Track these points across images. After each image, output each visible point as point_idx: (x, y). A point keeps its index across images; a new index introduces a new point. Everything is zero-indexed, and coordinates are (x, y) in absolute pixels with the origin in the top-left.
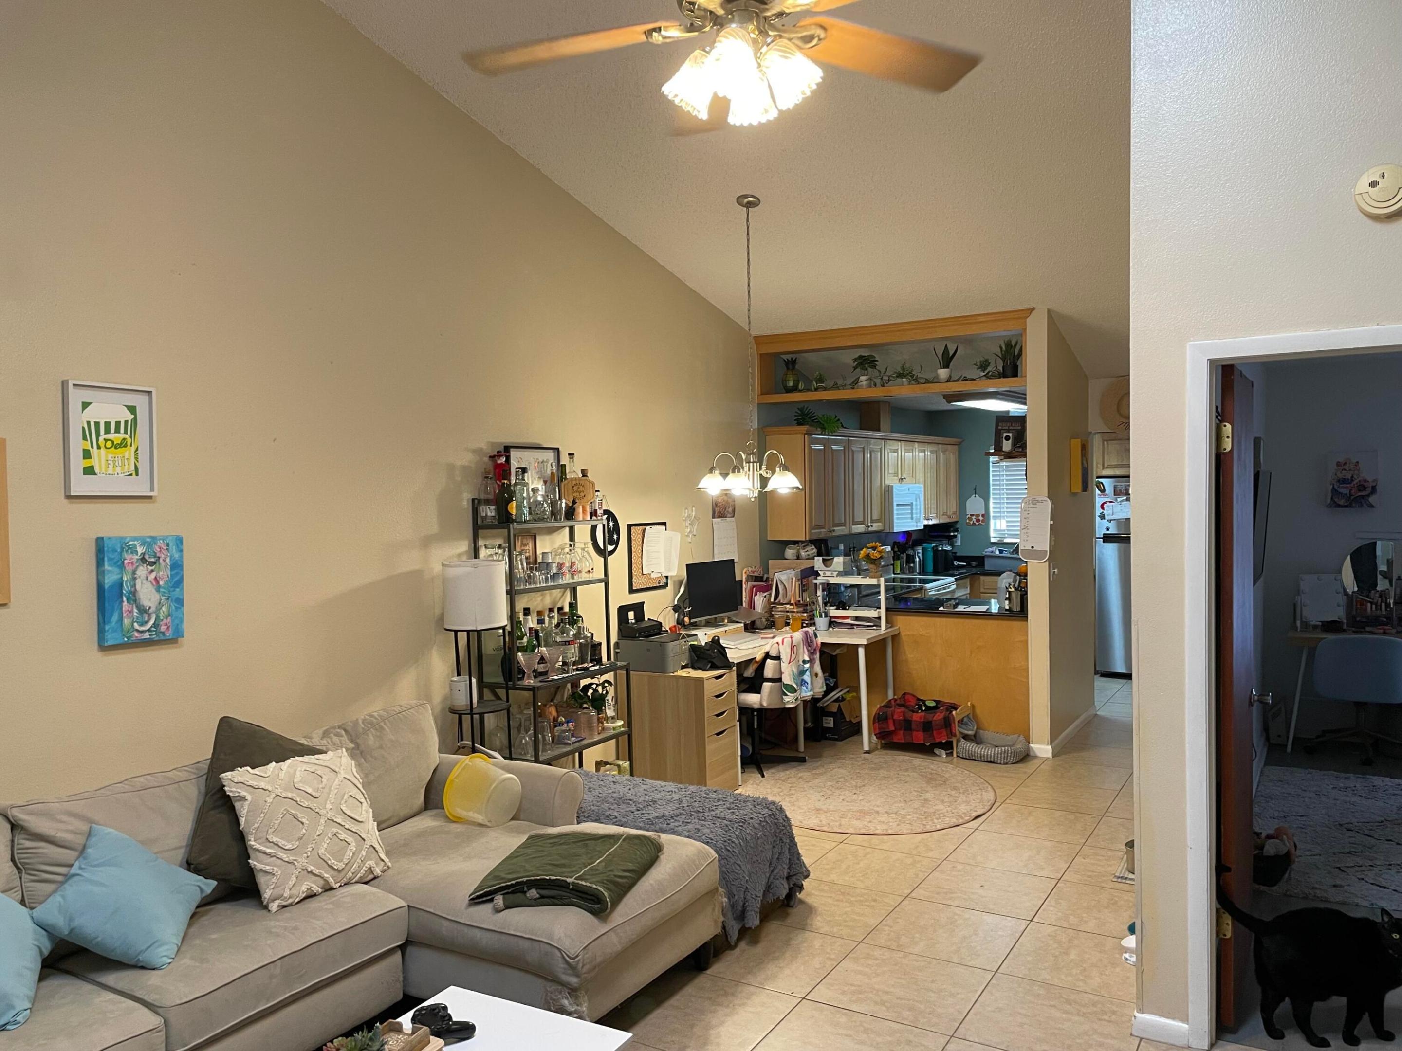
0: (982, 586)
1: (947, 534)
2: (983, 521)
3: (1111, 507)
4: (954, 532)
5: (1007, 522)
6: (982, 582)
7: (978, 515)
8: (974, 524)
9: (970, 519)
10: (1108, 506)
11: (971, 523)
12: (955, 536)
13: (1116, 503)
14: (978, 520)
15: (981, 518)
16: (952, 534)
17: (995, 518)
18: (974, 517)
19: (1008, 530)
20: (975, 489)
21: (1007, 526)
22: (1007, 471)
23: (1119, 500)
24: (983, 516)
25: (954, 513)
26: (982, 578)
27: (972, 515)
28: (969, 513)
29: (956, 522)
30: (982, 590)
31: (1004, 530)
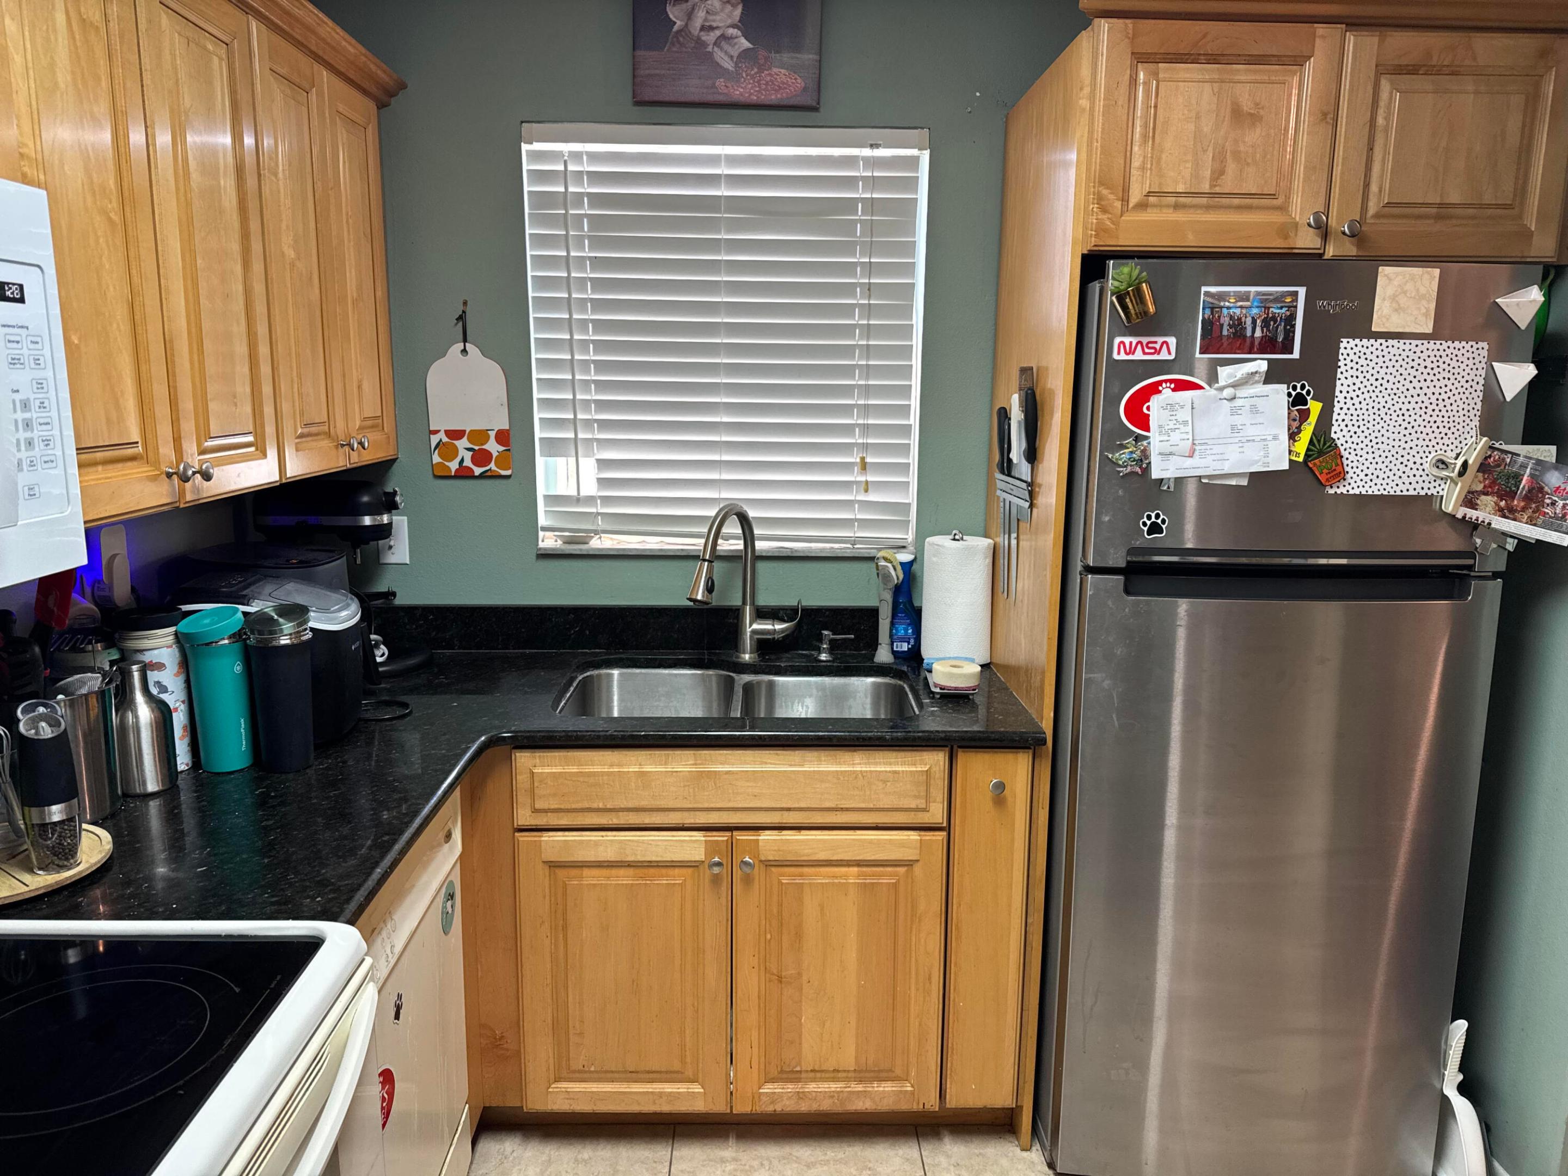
0: (522, 799)
1: (345, 521)
2: (503, 460)
3: (1184, 415)
4: (374, 510)
5: (603, 464)
6: (522, 779)
7: (480, 436)
8: (464, 474)
9: (448, 451)
10: (1171, 407)
11: (454, 466)
12: (384, 531)
13: (1210, 392)
14: (481, 457)
15: (493, 447)
16: (367, 521)
17: (553, 447)
18: (462, 444)
19: (606, 500)
20: (461, 318)
21: (602, 482)
22: (597, 243)
23: (1225, 373)
24: (502, 437)
25: (373, 424)
26: (523, 759)
27: (456, 435)
28: (441, 420)
29: (383, 468)
30: (524, 817)
31: (590, 500)
